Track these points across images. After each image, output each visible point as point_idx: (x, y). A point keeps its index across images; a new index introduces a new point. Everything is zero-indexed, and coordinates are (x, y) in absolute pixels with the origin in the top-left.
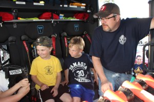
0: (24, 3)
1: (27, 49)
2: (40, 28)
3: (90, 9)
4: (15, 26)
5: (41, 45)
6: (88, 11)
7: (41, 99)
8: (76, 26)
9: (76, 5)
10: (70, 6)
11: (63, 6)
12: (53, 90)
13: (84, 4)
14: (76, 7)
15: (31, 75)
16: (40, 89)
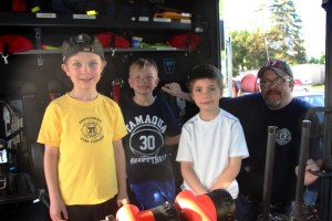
0: (53, 16)
3: (201, 26)
6: (197, 30)
8: (168, 63)
9: (168, 17)
10: (155, 20)
11: (137, 19)
13: (188, 15)
14: (169, 20)
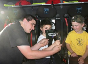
1: (67, 24)
2: (78, 9)
4: (61, 7)
5: (75, 22)
7: (69, 62)
12: (79, 59)
15: (66, 43)
16: (70, 55)
